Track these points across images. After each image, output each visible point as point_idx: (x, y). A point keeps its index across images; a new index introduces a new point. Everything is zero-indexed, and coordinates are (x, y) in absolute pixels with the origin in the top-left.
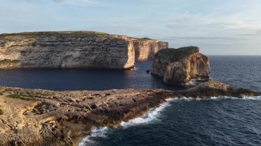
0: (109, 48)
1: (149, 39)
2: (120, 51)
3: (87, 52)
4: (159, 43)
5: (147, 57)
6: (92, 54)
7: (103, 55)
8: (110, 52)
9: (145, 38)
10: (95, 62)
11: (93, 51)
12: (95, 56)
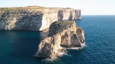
0: (33, 18)
1: (70, 8)
2: (38, 20)
3: (20, 20)
4: (76, 11)
5: (68, 19)
6: (23, 21)
7: (29, 22)
8: (33, 20)
9: (68, 8)
10: (24, 26)
11: (24, 19)
12: (24, 23)
